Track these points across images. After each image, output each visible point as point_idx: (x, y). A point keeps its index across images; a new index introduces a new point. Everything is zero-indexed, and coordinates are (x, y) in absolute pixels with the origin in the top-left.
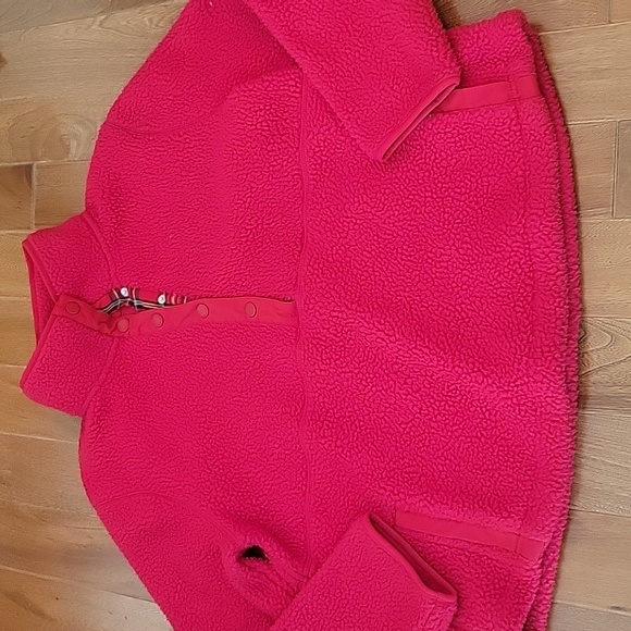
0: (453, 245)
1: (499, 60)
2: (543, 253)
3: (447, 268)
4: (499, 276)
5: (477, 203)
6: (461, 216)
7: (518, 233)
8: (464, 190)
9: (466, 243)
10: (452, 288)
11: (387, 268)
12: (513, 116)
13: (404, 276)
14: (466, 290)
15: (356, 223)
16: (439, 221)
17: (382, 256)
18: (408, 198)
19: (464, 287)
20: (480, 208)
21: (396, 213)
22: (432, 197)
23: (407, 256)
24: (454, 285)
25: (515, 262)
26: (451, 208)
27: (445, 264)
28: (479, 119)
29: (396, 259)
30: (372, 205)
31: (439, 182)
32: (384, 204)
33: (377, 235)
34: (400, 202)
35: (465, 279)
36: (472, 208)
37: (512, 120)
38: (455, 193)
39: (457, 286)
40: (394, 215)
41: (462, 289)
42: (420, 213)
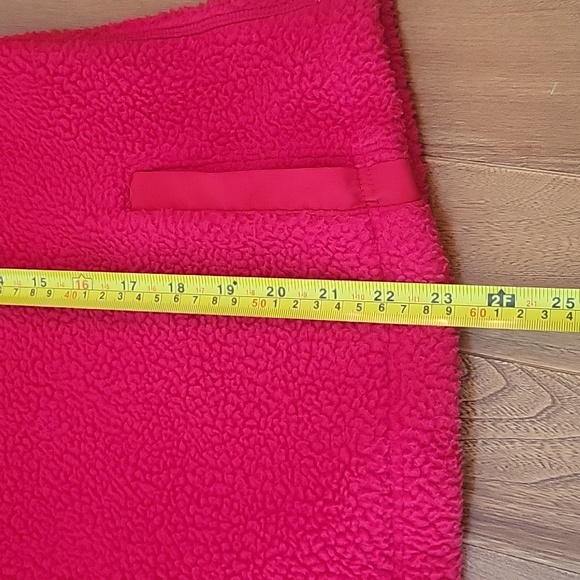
0: (241, 467)
1: (335, 122)
2: (425, 518)
3: (218, 509)
4: (323, 549)
5: (287, 391)
6: (256, 414)
7: (371, 472)
8: (262, 364)
9: (264, 467)
10: (220, 551)
11: (105, 491)
12: (366, 236)
13: (134, 510)
14: (247, 561)
15: (51, 398)
16: (215, 418)
17: (99, 465)
18: (155, 363)
19: (243, 555)
20: (293, 402)
21: (133, 387)
22: (202, 368)
23: (144, 472)
24: (225, 546)
25: (360, 530)
26: (238, 394)
27: (217, 502)
28: (297, 232)
29: (122, 475)
30: (89, 365)
31: (215, 340)
32: (111, 367)
33: (94, 426)
34: (141, 368)
35: (249, 538)
36: (279, 401)
37: (364, 244)
38: (247, 366)
39: (231, 551)
40: (128, 389)
41: (239, 560)
42: (178, 394)
